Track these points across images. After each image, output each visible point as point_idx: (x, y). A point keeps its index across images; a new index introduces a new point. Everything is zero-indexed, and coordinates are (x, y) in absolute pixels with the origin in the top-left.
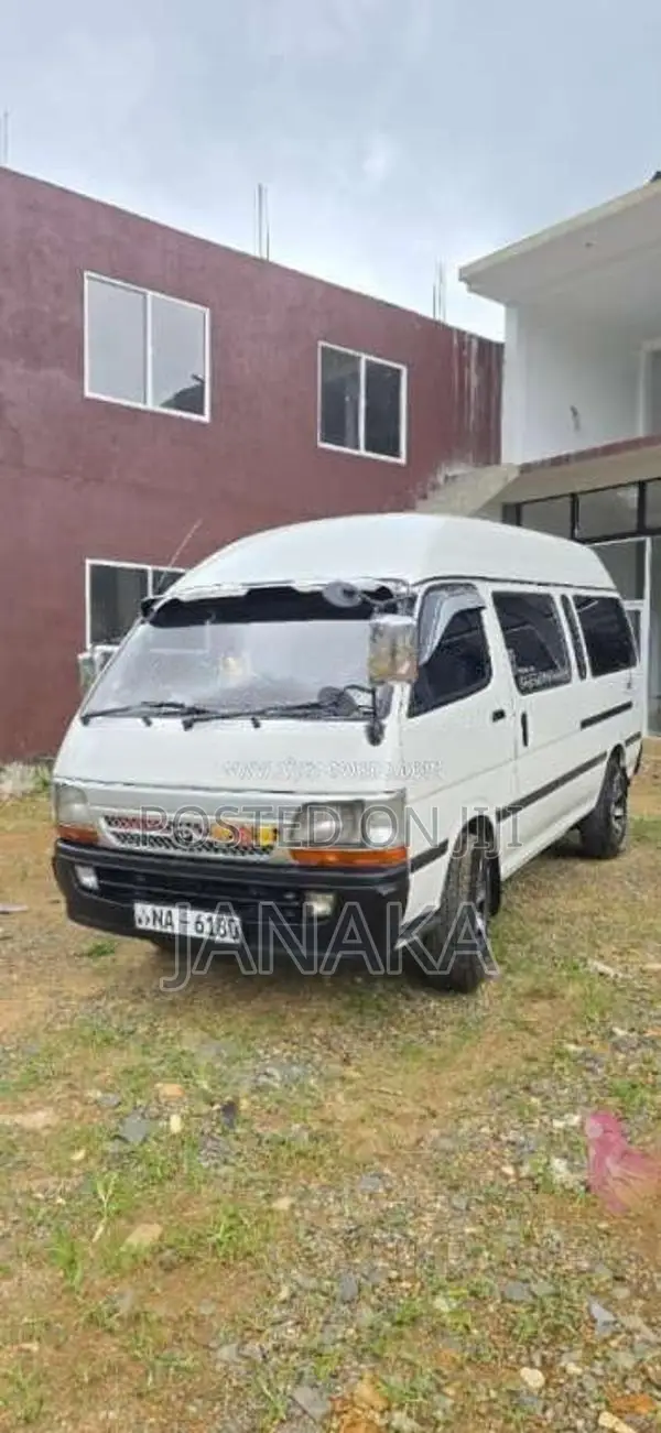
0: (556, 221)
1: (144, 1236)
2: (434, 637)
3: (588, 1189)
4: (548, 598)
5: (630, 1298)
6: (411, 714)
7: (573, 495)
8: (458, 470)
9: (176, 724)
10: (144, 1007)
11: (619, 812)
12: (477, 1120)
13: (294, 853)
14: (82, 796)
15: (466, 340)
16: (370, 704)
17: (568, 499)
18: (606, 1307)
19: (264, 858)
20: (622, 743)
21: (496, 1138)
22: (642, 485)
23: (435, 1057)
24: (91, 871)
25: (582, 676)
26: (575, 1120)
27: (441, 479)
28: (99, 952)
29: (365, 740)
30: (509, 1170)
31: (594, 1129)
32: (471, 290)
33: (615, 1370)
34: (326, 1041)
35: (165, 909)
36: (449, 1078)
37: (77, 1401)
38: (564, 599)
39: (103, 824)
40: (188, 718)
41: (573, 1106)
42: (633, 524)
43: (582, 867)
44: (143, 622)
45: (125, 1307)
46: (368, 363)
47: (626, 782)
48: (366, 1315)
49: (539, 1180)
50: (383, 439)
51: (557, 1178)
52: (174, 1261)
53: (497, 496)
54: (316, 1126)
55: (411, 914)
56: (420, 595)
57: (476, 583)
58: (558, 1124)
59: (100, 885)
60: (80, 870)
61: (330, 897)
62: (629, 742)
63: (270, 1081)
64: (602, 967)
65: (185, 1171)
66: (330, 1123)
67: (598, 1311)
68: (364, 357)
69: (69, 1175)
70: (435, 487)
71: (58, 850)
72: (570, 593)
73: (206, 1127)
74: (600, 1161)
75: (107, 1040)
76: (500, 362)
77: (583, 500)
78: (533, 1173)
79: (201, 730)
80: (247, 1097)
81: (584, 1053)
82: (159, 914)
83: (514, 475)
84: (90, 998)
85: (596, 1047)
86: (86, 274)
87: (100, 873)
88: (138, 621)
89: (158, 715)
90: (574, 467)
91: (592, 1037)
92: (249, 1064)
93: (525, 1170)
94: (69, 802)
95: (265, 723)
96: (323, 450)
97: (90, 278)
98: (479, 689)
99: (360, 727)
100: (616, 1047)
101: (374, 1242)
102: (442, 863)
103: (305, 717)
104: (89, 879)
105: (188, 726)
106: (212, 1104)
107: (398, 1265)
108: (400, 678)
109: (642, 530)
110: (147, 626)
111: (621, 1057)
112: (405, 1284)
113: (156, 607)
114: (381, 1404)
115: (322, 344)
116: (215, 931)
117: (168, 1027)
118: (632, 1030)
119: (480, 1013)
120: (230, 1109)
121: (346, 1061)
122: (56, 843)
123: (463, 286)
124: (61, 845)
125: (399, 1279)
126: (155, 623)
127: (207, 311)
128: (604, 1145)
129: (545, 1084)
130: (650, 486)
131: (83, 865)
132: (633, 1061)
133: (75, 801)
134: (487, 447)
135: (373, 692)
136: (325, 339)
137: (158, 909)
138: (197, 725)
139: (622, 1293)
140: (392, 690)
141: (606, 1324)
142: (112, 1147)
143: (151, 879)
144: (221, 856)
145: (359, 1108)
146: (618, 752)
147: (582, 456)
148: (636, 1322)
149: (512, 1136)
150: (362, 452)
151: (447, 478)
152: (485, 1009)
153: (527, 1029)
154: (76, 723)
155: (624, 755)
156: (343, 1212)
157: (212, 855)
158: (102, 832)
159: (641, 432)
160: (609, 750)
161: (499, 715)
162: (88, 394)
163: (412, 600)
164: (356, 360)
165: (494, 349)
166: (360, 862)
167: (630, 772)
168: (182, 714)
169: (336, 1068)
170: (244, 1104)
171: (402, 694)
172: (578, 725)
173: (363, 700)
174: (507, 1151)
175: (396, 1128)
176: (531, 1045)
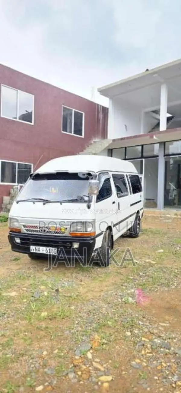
0: (123, 79)
1: (44, 314)
2: (101, 184)
3: (136, 303)
4: (123, 175)
5: (146, 320)
6: (97, 202)
7: (126, 148)
8: (97, 140)
9: (42, 203)
10: (31, 271)
11: (138, 226)
12: (112, 292)
13: (70, 234)
14: (17, 221)
15: (99, 106)
16: (88, 200)
17: (124, 149)
18: (142, 322)
19: (63, 235)
20: (139, 210)
21: (117, 295)
22: (142, 146)
23: (101, 280)
24: (19, 238)
25: (131, 194)
26: (133, 290)
27: (93, 142)
28: (16, 259)
29: (86, 208)
30: (120, 300)
31: (137, 292)
32: (101, 94)
33: (144, 331)
34: (76, 277)
35: (38, 247)
36: (104, 284)
37: (38, 341)
38: (127, 176)
39: (23, 227)
40: (44, 202)
41: (132, 288)
42: (140, 155)
43: (129, 239)
44: (30, 179)
45: (44, 326)
46: (75, 112)
47: (140, 220)
48: (94, 325)
49: (126, 302)
50: (78, 131)
51: (130, 302)
52: (52, 318)
53: (107, 147)
54: (77, 294)
55: (96, 247)
56: (98, 175)
57: (109, 172)
58: (129, 291)
59: (21, 242)
60: (16, 239)
61: (78, 244)
62: (140, 210)
63: (65, 285)
64: (136, 261)
65: (50, 302)
66: (80, 293)
67: (140, 322)
68: (74, 110)
69: (24, 304)
70: (91, 144)
71: (10, 234)
72: (128, 174)
73: (53, 294)
74: (138, 298)
75: (24, 278)
76: (107, 113)
77: (127, 149)
78: (125, 301)
79: (47, 205)
80: (60, 288)
81: (134, 278)
82: (36, 248)
83: (111, 142)
84: (18, 270)
85: (136, 277)
86: (2, 84)
87: (21, 239)
88: (29, 179)
89: (37, 202)
90: (126, 140)
91: (135, 275)
92: (60, 282)
93: (123, 300)
94: (13, 222)
95: (63, 204)
96: (63, 133)
97: (3, 86)
98: (109, 197)
99: (85, 205)
100: (141, 277)
101: (93, 313)
102: (102, 236)
103: (72, 202)
104: (18, 241)
105: (44, 204)
106: (53, 290)
107: (99, 317)
108: (94, 194)
109: (142, 157)
110: (31, 180)
111: (141, 279)
112: (101, 320)
113: (33, 175)
114: (100, 338)
115: (63, 106)
116: (50, 252)
117: (38, 275)
118: (144, 273)
119: (109, 271)
120: (57, 290)
121: (81, 281)
122: (9, 232)
123: (99, 93)
124: (10, 232)
125: (100, 319)
126: (33, 179)
127: (33, 96)
128: (139, 295)
129: (126, 284)
130: (144, 146)
131: (16, 237)
132: (144, 279)
133: (16, 222)
134: (104, 134)
135: (89, 197)
136: (64, 105)
137: (36, 247)
138: (47, 204)
139: (145, 320)
140: (92, 197)
141: (142, 324)
142: (33, 298)
143: (34, 240)
144: (52, 234)
145: (86, 290)
146: (138, 212)
147: (128, 138)
148: (148, 324)
149: (120, 294)
150: (73, 134)
151: (94, 142)
152: (111, 270)
153: (121, 274)
154: (15, 203)
155: (139, 213)
156: (86, 309)
157: (50, 234)
158: (22, 229)
159: (142, 133)
160: (136, 211)
161: (114, 203)
162: (2, 116)
163: (96, 176)
164: (72, 110)
165: (106, 109)
166: (85, 236)
167: (141, 217)
168: (43, 201)
169: (80, 283)
170: (60, 290)
171: (94, 198)
172: (130, 205)
173: (86, 199)
174: (119, 297)
175: (95, 294)
176: (122, 277)
